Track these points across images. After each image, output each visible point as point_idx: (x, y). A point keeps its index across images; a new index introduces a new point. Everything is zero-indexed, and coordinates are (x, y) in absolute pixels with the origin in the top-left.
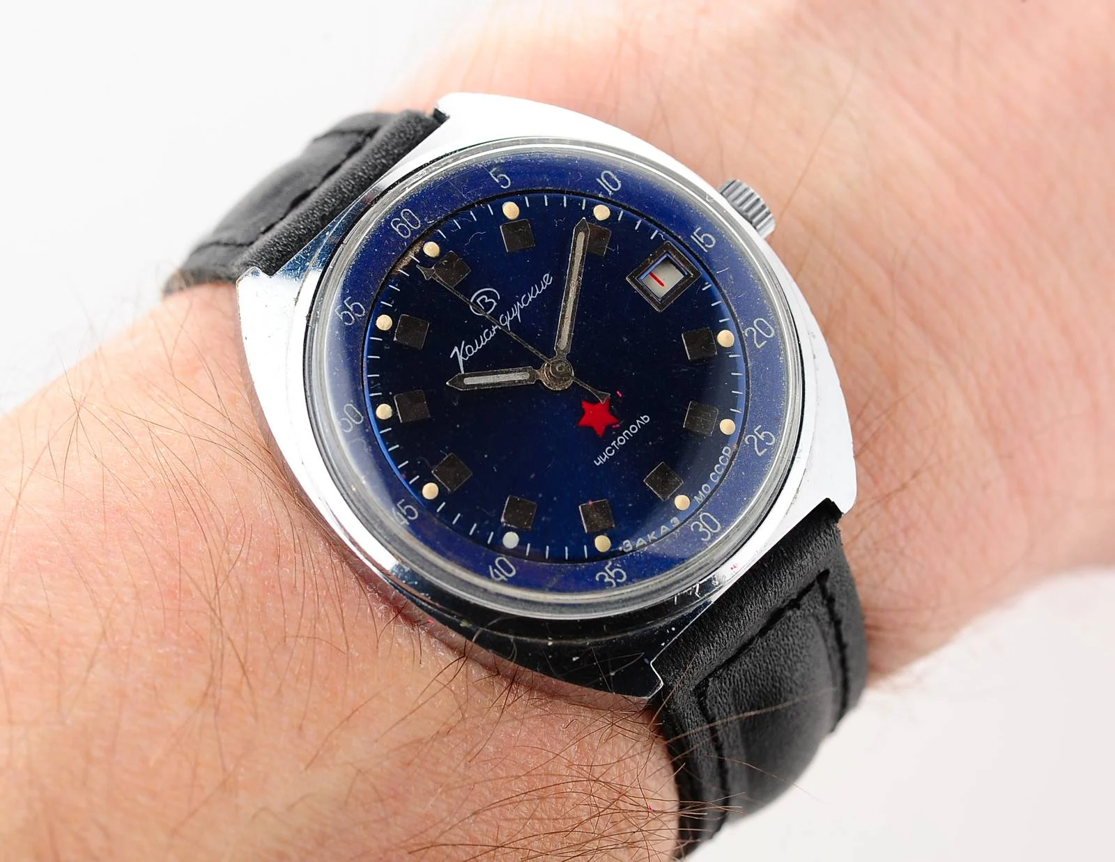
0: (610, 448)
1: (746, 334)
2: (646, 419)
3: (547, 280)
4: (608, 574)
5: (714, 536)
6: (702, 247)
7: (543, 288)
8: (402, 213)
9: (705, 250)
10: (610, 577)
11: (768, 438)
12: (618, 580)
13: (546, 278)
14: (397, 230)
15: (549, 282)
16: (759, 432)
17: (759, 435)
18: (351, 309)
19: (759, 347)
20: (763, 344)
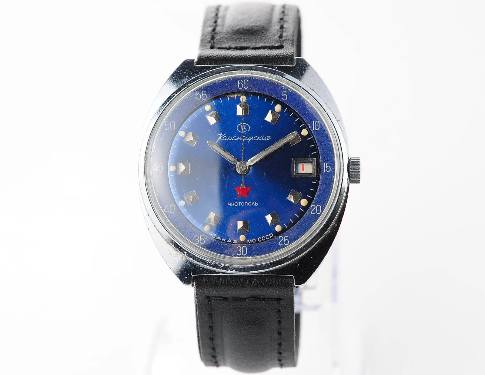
0: (237, 203)
1: (311, 207)
2: (256, 204)
3: (268, 138)
4: (199, 238)
5: (241, 256)
6: (325, 169)
7: (265, 139)
8: (245, 80)
9: (325, 171)
10: (199, 239)
11: (286, 242)
12: (200, 243)
13: (268, 137)
14: (239, 84)
15: (268, 139)
16: (286, 238)
17: (285, 239)
18: (202, 95)
19: (311, 213)
20: (314, 214)
